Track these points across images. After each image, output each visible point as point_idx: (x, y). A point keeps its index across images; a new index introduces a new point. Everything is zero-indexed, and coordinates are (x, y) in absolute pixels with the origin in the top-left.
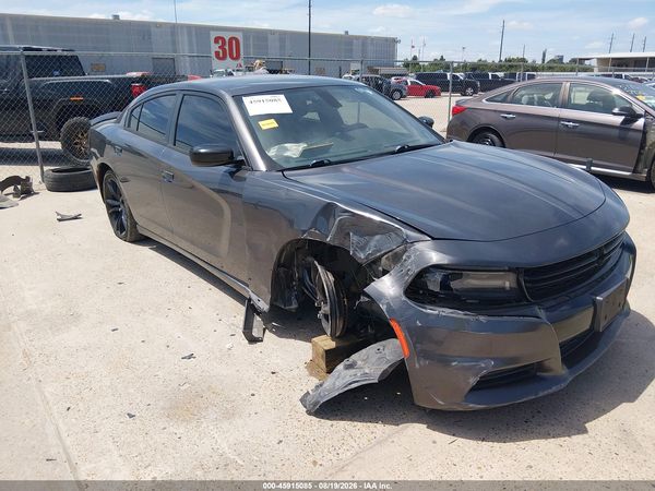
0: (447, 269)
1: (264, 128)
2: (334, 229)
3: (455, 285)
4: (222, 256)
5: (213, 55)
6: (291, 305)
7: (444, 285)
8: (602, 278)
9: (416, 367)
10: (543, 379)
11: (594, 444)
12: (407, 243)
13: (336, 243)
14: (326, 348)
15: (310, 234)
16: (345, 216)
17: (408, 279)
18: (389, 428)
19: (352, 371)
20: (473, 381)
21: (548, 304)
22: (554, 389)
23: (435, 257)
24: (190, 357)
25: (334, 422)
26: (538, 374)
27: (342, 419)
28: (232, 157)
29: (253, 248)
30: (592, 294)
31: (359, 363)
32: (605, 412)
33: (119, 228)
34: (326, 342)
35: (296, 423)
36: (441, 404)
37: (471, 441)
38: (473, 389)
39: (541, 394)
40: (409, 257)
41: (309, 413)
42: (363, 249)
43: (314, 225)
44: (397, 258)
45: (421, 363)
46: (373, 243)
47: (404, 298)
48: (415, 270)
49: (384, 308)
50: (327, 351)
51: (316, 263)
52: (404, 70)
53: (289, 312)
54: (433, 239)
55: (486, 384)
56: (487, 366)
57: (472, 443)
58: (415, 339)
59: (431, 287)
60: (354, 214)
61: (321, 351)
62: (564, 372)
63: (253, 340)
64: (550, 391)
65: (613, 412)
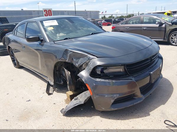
0: (102, 66)
1: (49, 29)
2: (68, 57)
3: (105, 71)
4: (40, 69)
5: (44, 15)
6: (61, 82)
7: (102, 72)
8: (152, 67)
9: (94, 98)
10: (135, 99)
11: (153, 118)
12: (90, 59)
13: (69, 62)
14: (70, 95)
15: (62, 59)
16: (71, 53)
17: (90, 71)
18: (89, 118)
19: (76, 101)
20: (112, 101)
21: (135, 76)
22: (139, 102)
23: (99, 63)
24: (29, 100)
25: (71, 118)
26: (134, 97)
27: (74, 117)
28: (39, 39)
29: (47, 66)
30: (149, 72)
31: (79, 98)
32: (157, 107)
33: (15, 65)
34: (70, 93)
35: (59, 119)
36: (103, 109)
37: (114, 120)
38: (113, 104)
39: (135, 104)
40: (90, 64)
41: (64, 115)
42: (77, 63)
43: (63, 57)
44: (87, 64)
45: (96, 97)
46: (80, 61)
47: (90, 77)
48: (92, 67)
49: (83, 80)
50: (70, 96)
51: (64, 68)
52: (102, 19)
53: (61, 85)
54: (97, 57)
55: (117, 102)
56: (116, 96)
57: (115, 121)
58: (93, 89)
59: (98, 73)
60: (74, 52)
61: (69, 96)
62: (142, 96)
63: (49, 94)
64: (138, 103)
65: (159, 107)
